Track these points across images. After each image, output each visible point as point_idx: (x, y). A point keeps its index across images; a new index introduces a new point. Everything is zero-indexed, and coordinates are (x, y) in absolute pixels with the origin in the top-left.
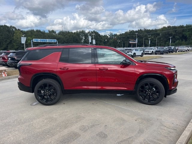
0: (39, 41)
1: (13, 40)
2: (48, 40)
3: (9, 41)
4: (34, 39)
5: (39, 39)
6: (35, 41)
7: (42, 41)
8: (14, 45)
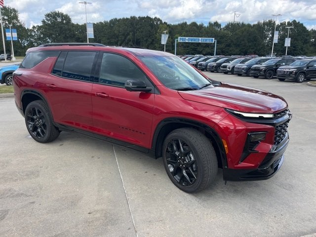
0: (187, 41)
1: (156, 38)
2: (200, 38)
3: (150, 40)
4: (179, 38)
5: (187, 38)
6: (181, 41)
7: (192, 40)
8: (155, 46)
